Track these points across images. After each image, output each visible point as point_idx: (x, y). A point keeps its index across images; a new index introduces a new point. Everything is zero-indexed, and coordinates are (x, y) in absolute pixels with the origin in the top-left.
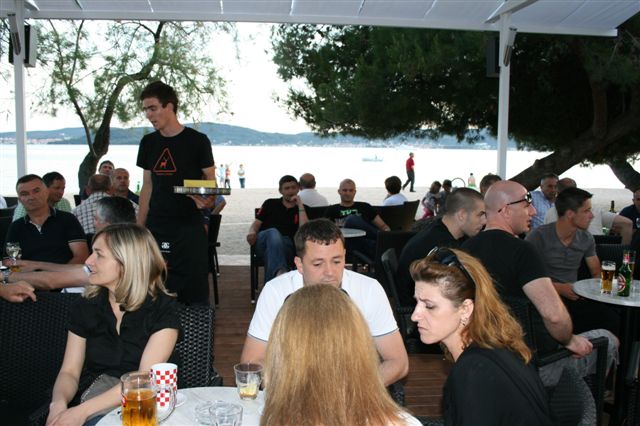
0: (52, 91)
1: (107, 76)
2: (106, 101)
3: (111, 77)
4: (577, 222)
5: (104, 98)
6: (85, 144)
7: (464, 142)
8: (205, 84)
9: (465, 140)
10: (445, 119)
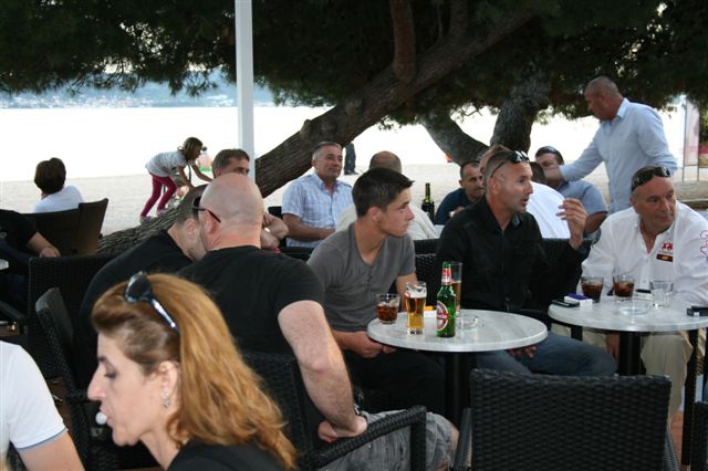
4: (387, 226)
7: (183, 94)
9: (184, 90)
10: (147, 54)
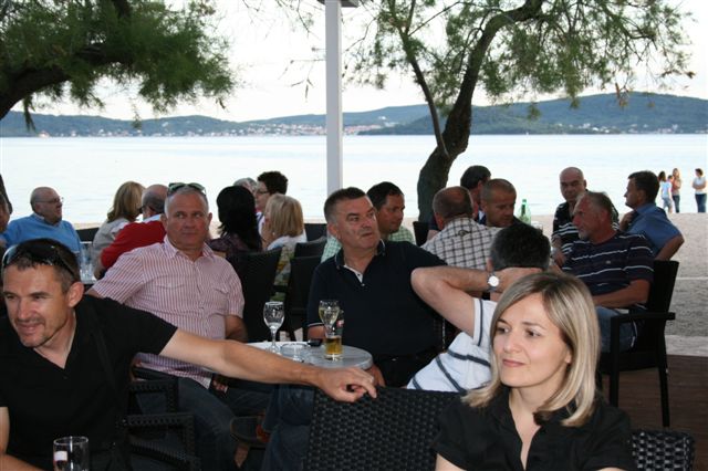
0: (378, 46)
1: (468, 15)
2: (466, 59)
3: (475, 15)
5: (462, 55)
6: (429, 133)
8: (641, 23)
